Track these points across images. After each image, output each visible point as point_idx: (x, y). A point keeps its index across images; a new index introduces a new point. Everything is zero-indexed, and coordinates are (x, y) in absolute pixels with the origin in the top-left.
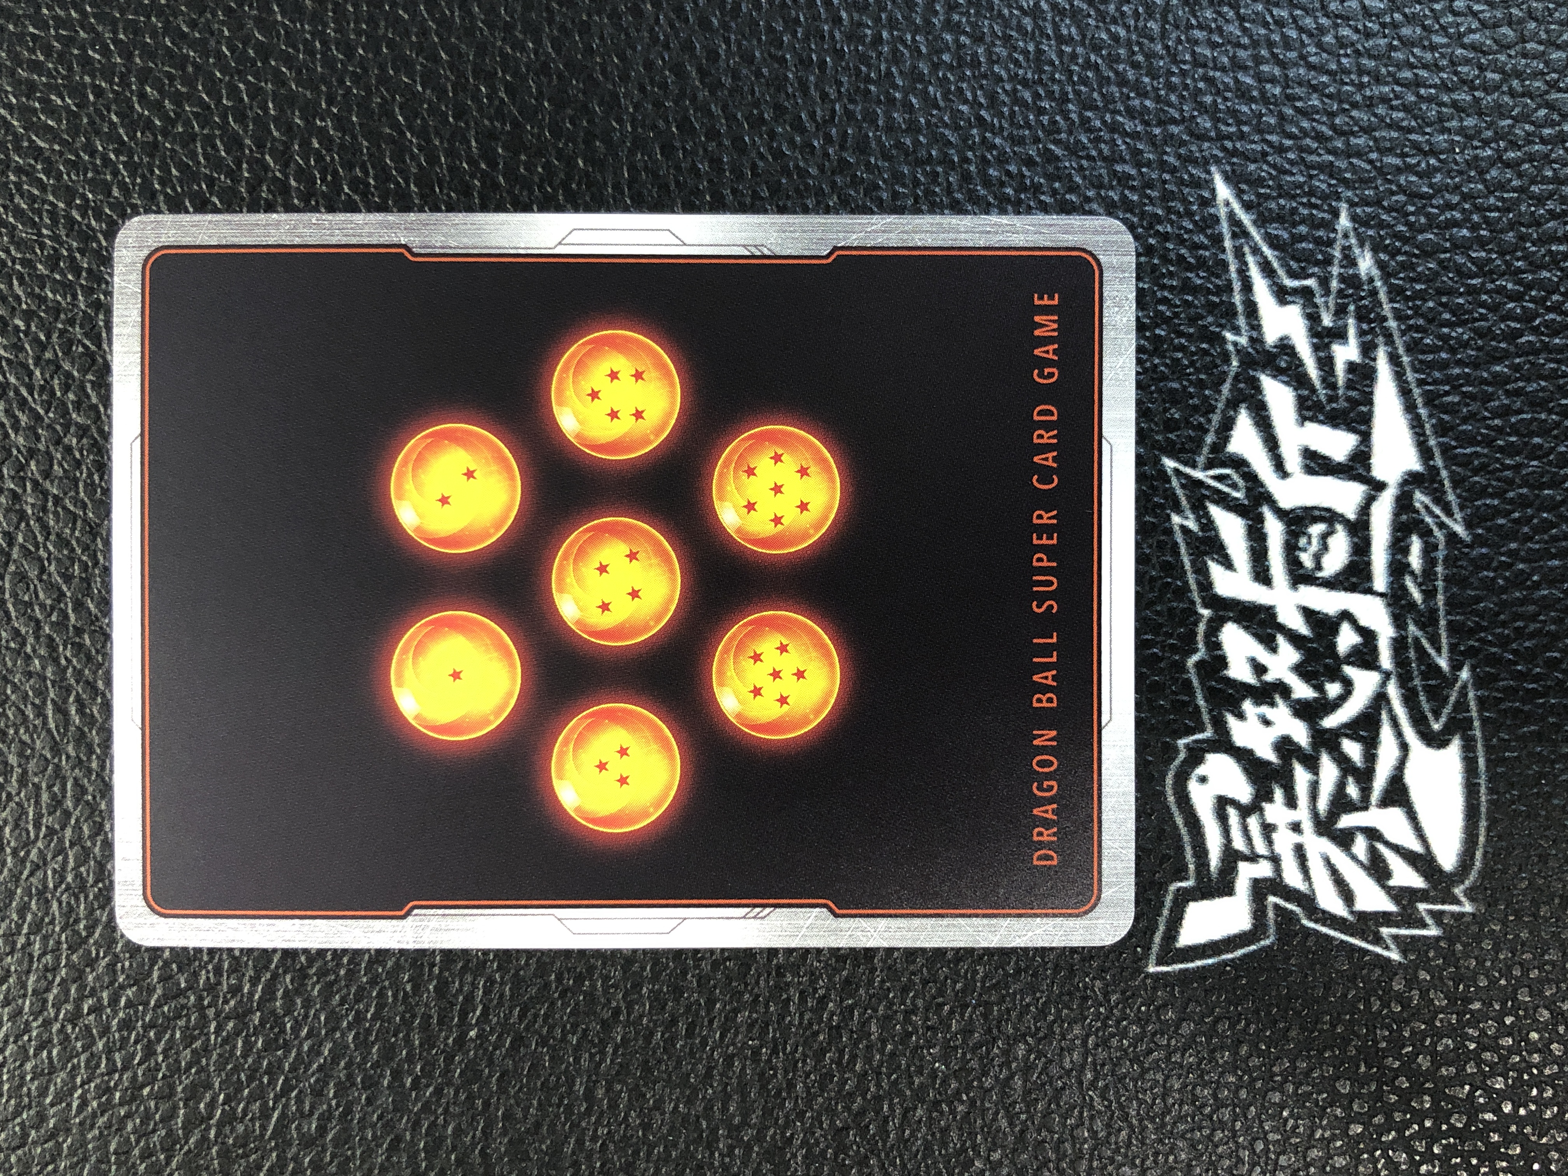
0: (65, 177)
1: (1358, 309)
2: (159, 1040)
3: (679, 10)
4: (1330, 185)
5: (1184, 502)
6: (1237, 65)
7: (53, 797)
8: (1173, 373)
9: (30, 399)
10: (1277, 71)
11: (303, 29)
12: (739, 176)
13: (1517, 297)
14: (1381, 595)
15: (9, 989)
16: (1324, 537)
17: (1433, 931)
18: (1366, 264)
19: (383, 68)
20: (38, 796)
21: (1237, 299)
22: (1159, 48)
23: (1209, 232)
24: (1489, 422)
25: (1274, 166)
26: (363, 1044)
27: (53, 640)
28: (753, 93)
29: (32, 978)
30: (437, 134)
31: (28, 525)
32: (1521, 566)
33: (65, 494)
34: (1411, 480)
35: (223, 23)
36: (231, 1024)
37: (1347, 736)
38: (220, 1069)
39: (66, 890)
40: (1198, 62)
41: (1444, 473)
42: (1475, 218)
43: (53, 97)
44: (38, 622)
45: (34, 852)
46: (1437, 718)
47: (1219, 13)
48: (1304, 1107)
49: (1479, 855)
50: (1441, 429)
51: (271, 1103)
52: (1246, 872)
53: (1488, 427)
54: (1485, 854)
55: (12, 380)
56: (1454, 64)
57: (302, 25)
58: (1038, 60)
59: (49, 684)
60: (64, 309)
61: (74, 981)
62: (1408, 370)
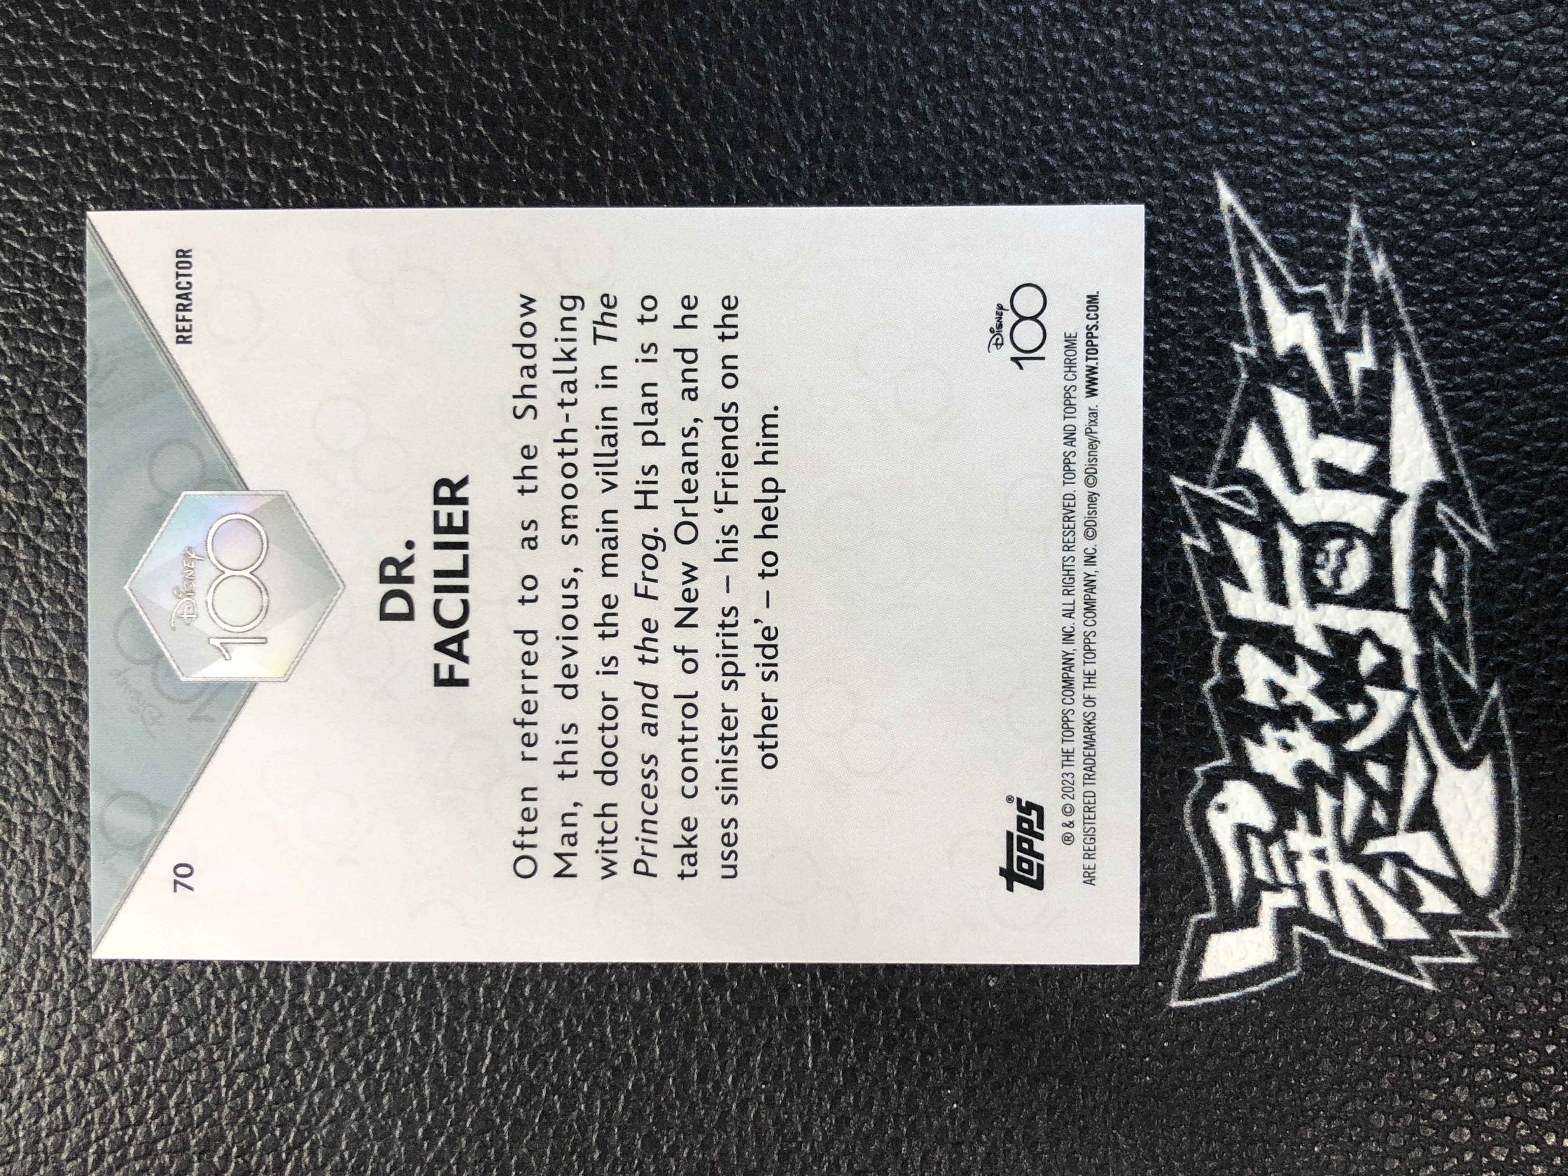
0: (45, 229)
1: (1372, 314)
2: (170, 1096)
4: (1340, 186)
5: (1194, 521)
6: (1238, 64)
7: (58, 854)
8: (1180, 388)
9: (18, 454)
10: (1280, 68)
11: (277, 69)
13: (1540, 295)
14: (1405, 611)
15: (21, 1046)
16: (1342, 553)
17: (1467, 959)
18: (1379, 266)
19: (357, 105)
20: (42, 852)
21: (1245, 308)
22: (1156, 49)
23: (1213, 239)
24: (1516, 428)
25: (1280, 168)
26: (374, 1095)
27: (51, 696)
29: (44, 1034)
30: (416, 168)
31: (21, 581)
34: (1433, 491)
35: (195, 65)
36: (241, 1079)
37: (1372, 759)
38: (232, 1124)
39: (74, 946)
40: (1197, 62)
41: (1468, 483)
42: (1495, 213)
43: (30, 149)
44: (34, 678)
45: (41, 909)
46: (1466, 737)
47: (1218, 10)
48: (1336, 1141)
49: (1514, 878)
50: (1464, 437)
51: (284, 1156)
52: (1270, 902)
53: (1514, 433)
54: (1521, 877)
56: (1467, 53)
57: (275, 64)
58: (1029, 67)
59: (49, 741)
60: (49, 363)
61: (85, 1037)
62: (1427, 376)
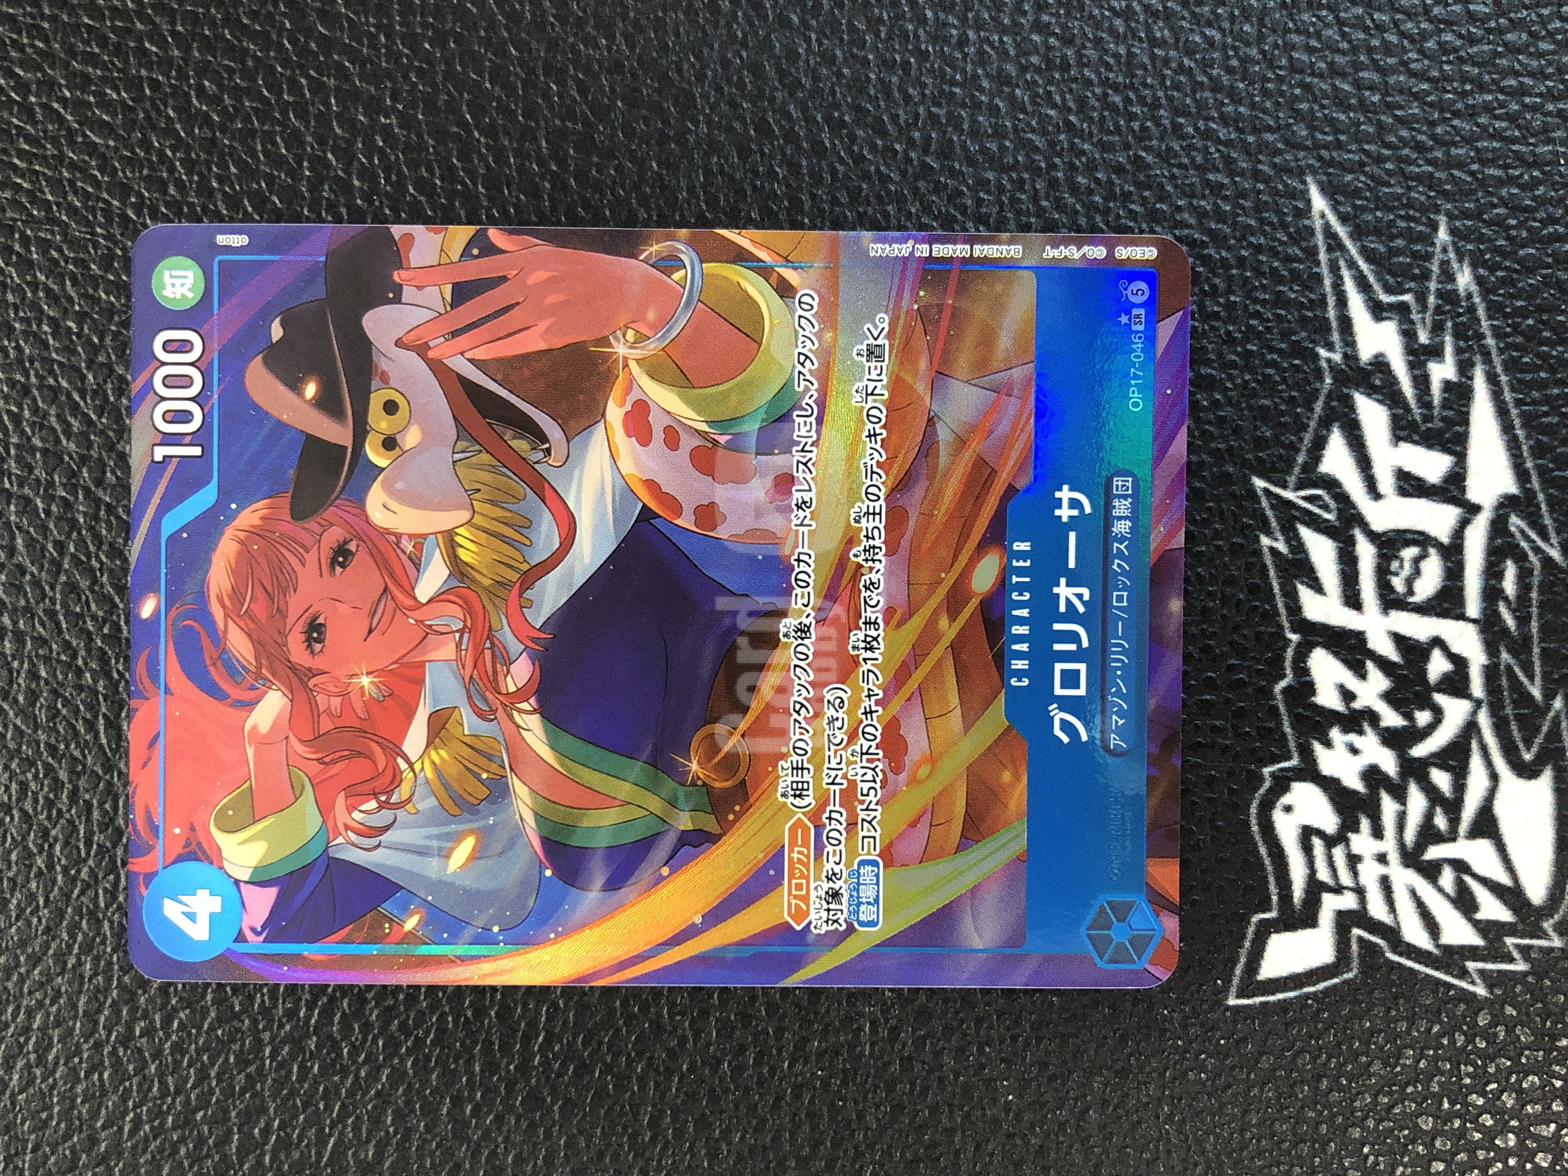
0: (120, 174)
1: (1456, 326)
2: (213, 1065)
3: (759, 7)
4: (1429, 197)
5: (1274, 523)
6: (1334, 71)
7: (105, 814)
8: (1265, 389)
9: (82, 403)
10: (1375, 77)
11: (368, 24)
12: (818, 181)
14: (1474, 621)
15: (59, 1010)
16: (1417, 561)
17: (1520, 966)
18: (1464, 279)
19: (449, 63)
20: (89, 812)
21: (1332, 314)
22: (1254, 52)
23: (1304, 244)
25: (1372, 177)
26: (423, 1069)
27: (106, 653)
28: (834, 95)
29: (83, 1000)
30: (507, 133)
31: (79, 533)
33: (118, 501)
34: (1507, 504)
35: (285, 15)
36: (287, 1049)
37: (1436, 765)
38: (274, 1097)
39: (118, 909)
40: (1295, 68)
41: (1541, 497)
43: (109, 91)
44: (89, 634)
45: (85, 870)
46: (1528, 748)
47: (1318, 17)
48: (1385, 1143)
50: (1538, 451)
51: (327, 1130)
52: (1330, 904)
55: (64, 384)
57: (367, 18)
58: (1129, 63)
59: (101, 699)
60: (119, 312)
61: (126, 1002)
62: (1506, 390)
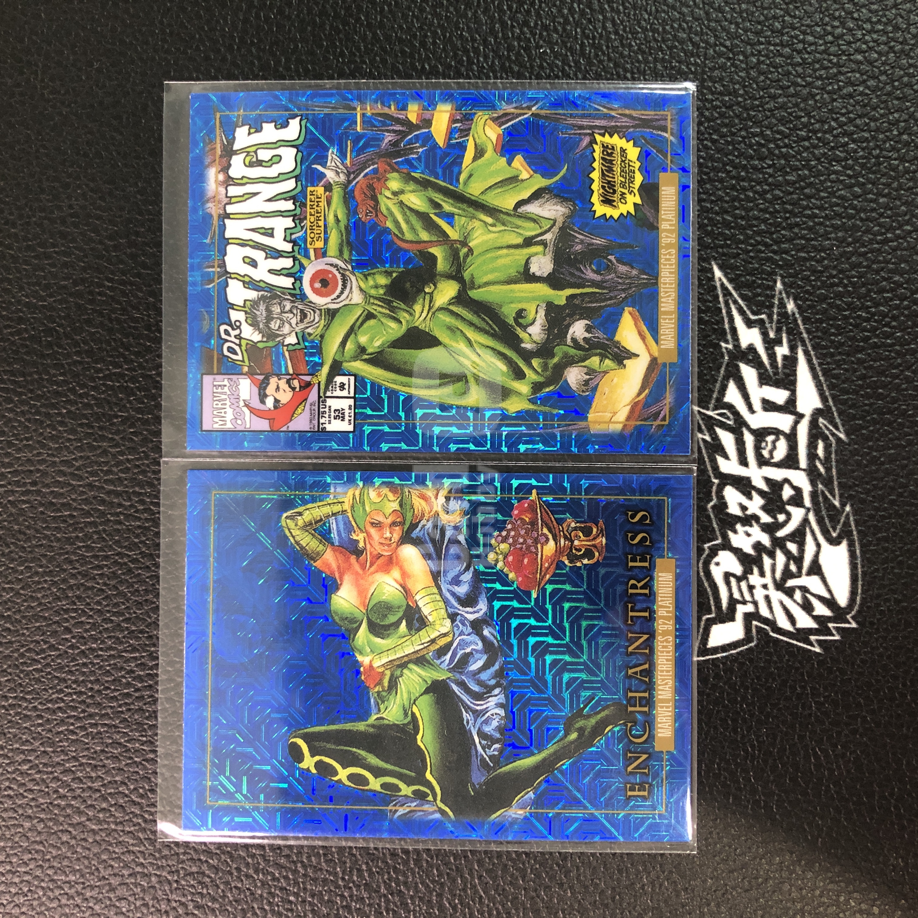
1: (788, 329)
4: (772, 268)
5: (703, 427)
6: (723, 211)
10: (743, 213)
13: (867, 320)
14: (804, 470)
16: (774, 442)
17: (837, 638)
18: (791, 306)
21: (727, 326)
23: (712, 294)
24: (856, 382)
25: (743, 260)
32: (875, 454)
34: (817, 413)
37: (789, 541)
41: (834, 409)
42: (845, 281)
46: (834, 530)
47: (714, 186)
49: (858, 598)
50: (831, 387)
52: (741, 610)
53: (855, 385)
54: (862, 598)
56: (831, 206)
62: (814, 358)
